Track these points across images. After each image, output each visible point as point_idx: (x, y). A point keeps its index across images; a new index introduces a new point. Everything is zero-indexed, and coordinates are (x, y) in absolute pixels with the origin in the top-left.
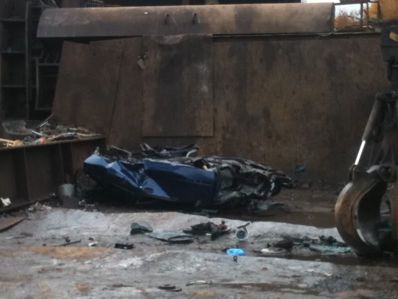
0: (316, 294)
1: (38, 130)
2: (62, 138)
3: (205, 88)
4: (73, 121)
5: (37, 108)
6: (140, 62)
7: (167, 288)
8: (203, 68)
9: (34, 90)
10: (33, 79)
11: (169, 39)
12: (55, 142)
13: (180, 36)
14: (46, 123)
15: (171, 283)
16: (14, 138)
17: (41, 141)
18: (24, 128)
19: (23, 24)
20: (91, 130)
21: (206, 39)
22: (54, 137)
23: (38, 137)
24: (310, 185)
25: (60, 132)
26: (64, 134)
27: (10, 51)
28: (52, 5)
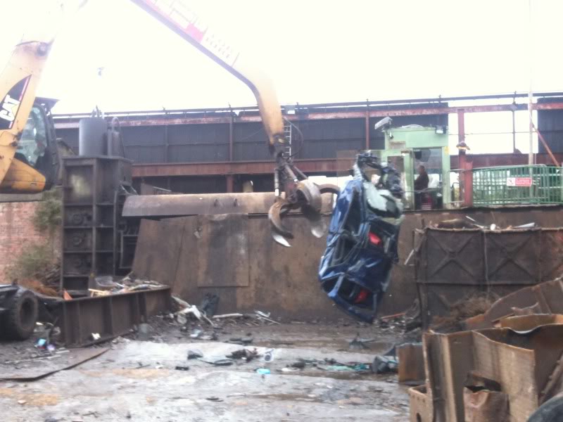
0: (321, 401)
1: (121, 283)
2: (138, 289)
3: (243, 252)
4: (147, 276)
5: (121, 267)
6: (197, 234)
7: (213, 399)
8: (242, 237)
9: (119, 254)
10: (119, 246)
11: (217, 217)
12: (134, 292)
13: (225, 215)
14: (127, 278)
15: (216, 396)
16: (103, 289)
17: (123, 291)
18: (111, 282)
19: (112, 207)
20: (160, 283)
21: (243, 217)
22: (133, 288)
23: (121, 288)
24: (318, 321)
25: (137, 284)
26: (140, 286)
27: (102, 226)
28: (134, 193)
